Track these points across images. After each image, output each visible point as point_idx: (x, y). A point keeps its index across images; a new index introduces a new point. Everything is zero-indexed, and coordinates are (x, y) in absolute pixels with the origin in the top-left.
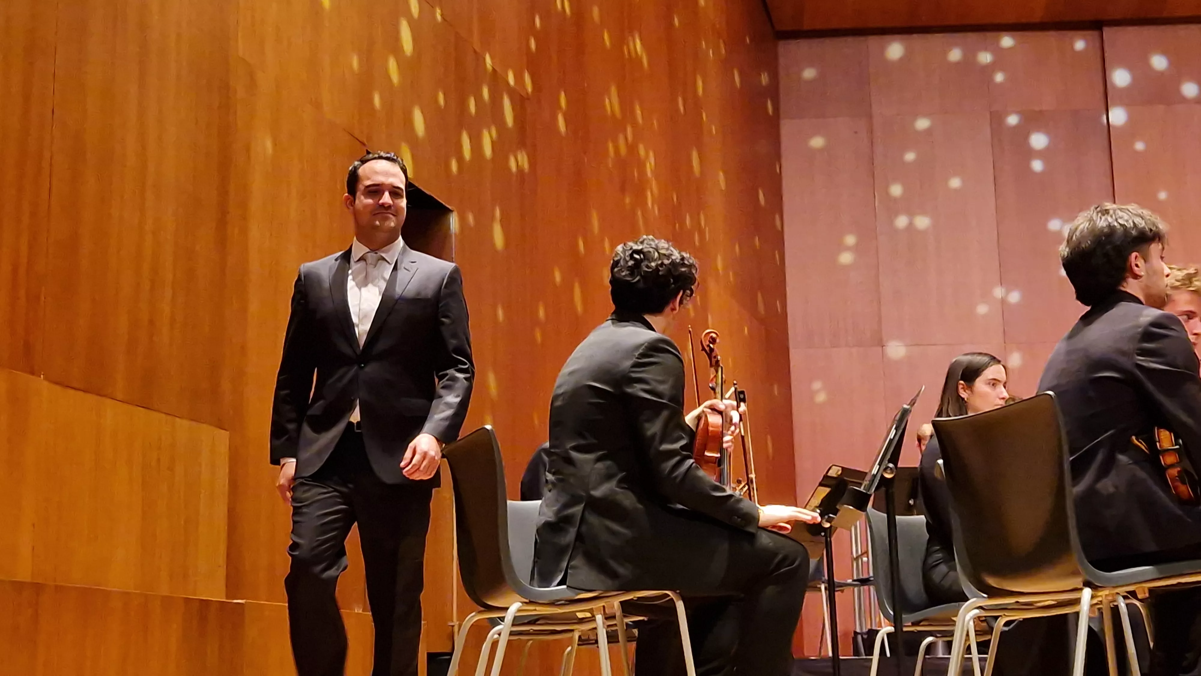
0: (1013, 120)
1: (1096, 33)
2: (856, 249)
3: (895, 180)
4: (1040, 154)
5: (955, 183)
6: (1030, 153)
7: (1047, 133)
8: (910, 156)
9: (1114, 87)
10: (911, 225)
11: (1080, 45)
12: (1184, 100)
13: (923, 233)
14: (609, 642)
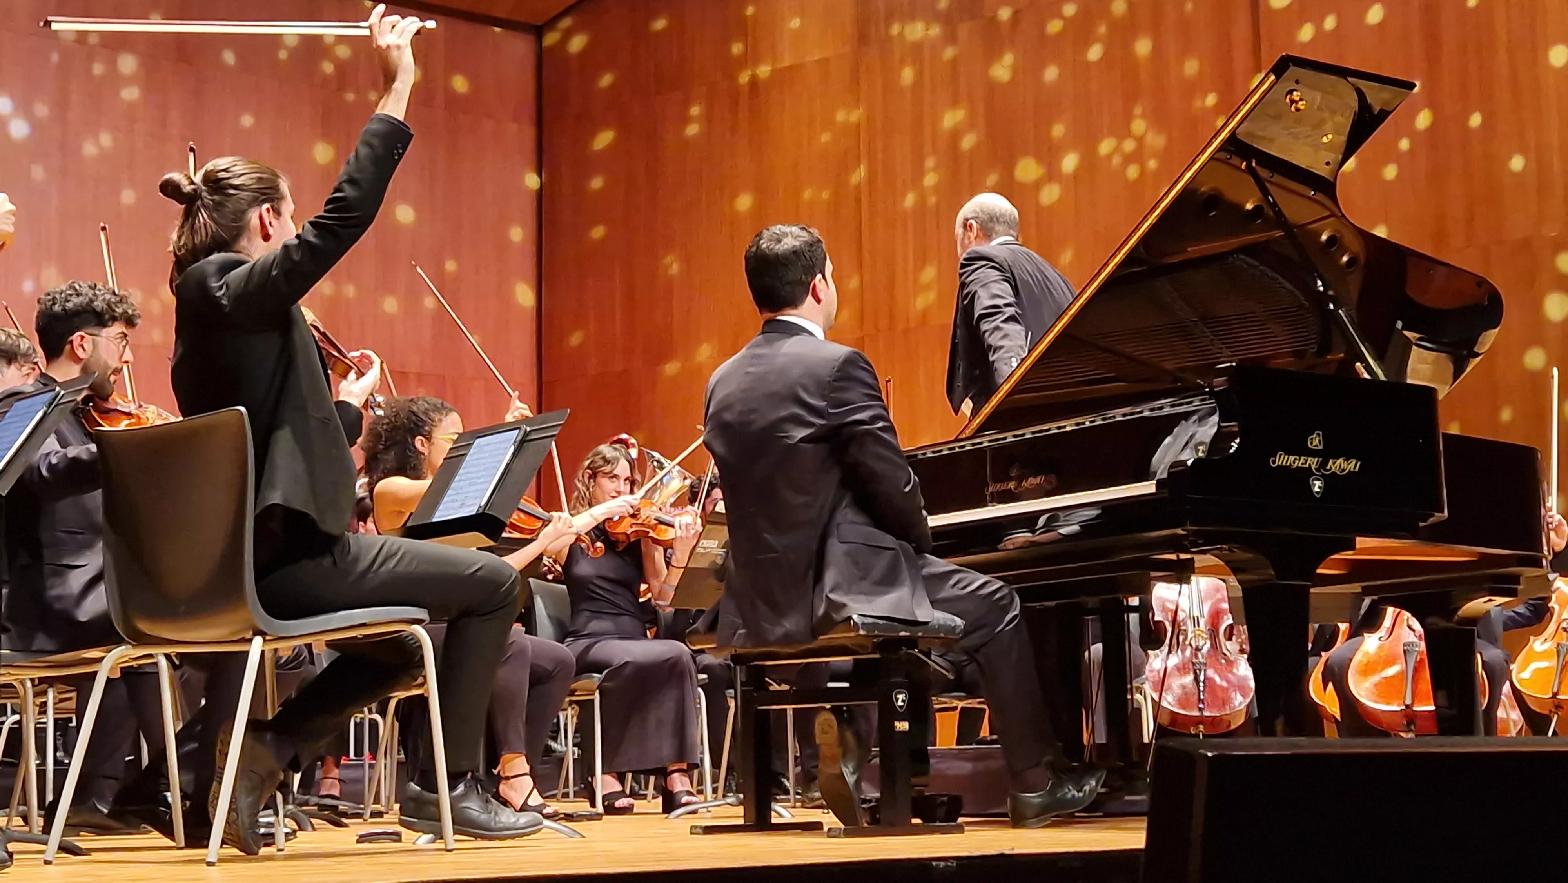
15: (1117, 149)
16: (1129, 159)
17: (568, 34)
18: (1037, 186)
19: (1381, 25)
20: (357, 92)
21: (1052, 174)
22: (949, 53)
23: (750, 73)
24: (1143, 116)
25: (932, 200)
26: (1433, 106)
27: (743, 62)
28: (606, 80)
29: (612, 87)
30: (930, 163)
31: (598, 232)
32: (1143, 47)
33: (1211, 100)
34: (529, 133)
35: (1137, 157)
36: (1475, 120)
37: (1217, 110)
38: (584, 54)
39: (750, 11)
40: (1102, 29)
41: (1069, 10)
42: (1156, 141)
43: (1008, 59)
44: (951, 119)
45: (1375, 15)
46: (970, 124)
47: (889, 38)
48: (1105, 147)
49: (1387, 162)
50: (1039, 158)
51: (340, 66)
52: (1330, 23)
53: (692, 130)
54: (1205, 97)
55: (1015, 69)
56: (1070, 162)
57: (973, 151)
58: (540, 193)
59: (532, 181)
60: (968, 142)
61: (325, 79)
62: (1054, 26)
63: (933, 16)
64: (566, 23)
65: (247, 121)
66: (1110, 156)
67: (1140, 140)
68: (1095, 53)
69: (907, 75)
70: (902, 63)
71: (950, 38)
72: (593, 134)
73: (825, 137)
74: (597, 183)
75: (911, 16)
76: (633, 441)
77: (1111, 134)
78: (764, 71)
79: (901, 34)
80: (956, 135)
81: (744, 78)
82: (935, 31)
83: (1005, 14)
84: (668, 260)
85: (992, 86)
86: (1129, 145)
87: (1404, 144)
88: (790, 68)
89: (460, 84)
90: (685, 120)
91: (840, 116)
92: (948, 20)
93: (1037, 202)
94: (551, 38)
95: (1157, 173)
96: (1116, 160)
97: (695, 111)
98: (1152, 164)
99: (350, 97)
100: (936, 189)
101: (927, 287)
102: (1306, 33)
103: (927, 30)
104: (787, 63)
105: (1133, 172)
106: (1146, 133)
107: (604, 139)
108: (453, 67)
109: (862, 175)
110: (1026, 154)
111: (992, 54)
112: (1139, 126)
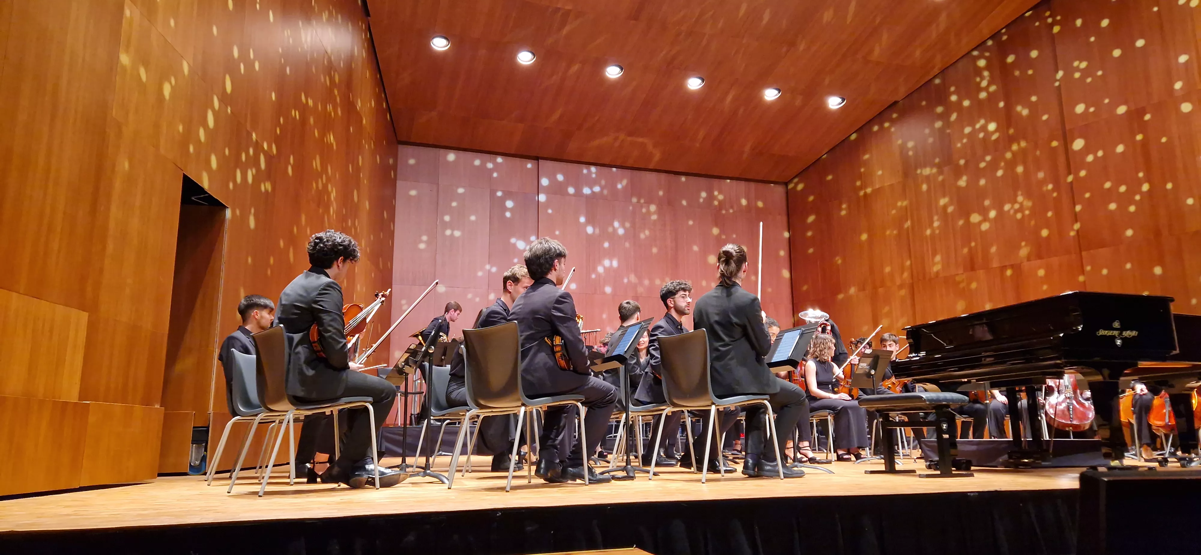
0: (499, 194)
1: (536, 161)
2: (428, 243)
3: (447, 214)
4: (511, 210)
5: (473, 218)
6: (506, 209)
7: (513, 201)
8: (454, 204)
9: (542, 185)
10: (452, 235)
11: (529, 166)
12: (568, 194)
13: (458, 238)
14: (294, 422)
15: (1012, 208)
16: (1017, 211)
17: (797, 184)
18: (980, 223)
19: (1122, 153)
20: (726, 210)
21: (986, 219)
22: (940, 178)
23: (864, 192)
24: (1022, 195)
25: (937, 232)
26: (1149, 181)
27: (861, 188)
28: (811, 198)
29: (813, 200)
30: (936, 218)
31: (811, 251)
32: (1020, 169)
33: (1050, 187)
34: (784, 219)
35: (1021, 210)
36: (1169, 186)
37: (1053, 190)
38: (802, 190)
39: (862, 170)
40: (1002, 164)
41: (988, 158)
42: (1028, 204)
43: (965, 178)
44: (943, 201)
45: (1120, 149)
46: (951, 203)
47: (917, 174)
48: (1007, 207)
49: (1131, 204)
50: (980, 214)
51: (720, 202)
52: (1100, 154)
53: (843, 213)
54: (1047, 186)
55: (967, 181)
56: (992, 214)
57: (952, 213)
58: (790, 238)
59: (786, 235)
60: (950, 209)
61: (716, 206)
62: (982, 165)
63: (933, 165)
64: (796, 180)
65: (691, 223)
66: (1009, 211)
67: (1021, 204)
68: (1000, 173)
69: (925, 187)
70: (922, 183)
71: (940, 172)
72: (807, 217)
73: (894, 212)
74: (809, 234)
75: (925, 166)
76: (829, 324)
77: (1009, 202)
78: (869, 190)
79: (921, 173)
80: (945, 207)
81: (862, 193)
82: (934, 170)
83: (962, 162)
84: (837, 259)
85: (959, 188)
86: (1017, 206)
87: (1138, 197)
88: (879, 188)
89: (760, 204)
90: (841, 209)
91: (899, 204)
92: (939, 166)
93: (980, 230)
94: (791, 186)
95: (1029, 215)
96: (1012, 212)
97: (844, 206)
98: (1027, 212)
99: (724, 212)
100: (938, 227)
101: (938, 263)
102: (1090, 158)
103: (931, 170)
104: (877, 186)
105: (1019, 216)
106: (1023, 200)
107: (811, 219)
108: (758, 198)
109: (909, 224)
110: (974, 212)
111: (958, 176)
112: (1020, 199)
